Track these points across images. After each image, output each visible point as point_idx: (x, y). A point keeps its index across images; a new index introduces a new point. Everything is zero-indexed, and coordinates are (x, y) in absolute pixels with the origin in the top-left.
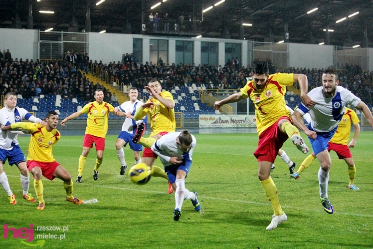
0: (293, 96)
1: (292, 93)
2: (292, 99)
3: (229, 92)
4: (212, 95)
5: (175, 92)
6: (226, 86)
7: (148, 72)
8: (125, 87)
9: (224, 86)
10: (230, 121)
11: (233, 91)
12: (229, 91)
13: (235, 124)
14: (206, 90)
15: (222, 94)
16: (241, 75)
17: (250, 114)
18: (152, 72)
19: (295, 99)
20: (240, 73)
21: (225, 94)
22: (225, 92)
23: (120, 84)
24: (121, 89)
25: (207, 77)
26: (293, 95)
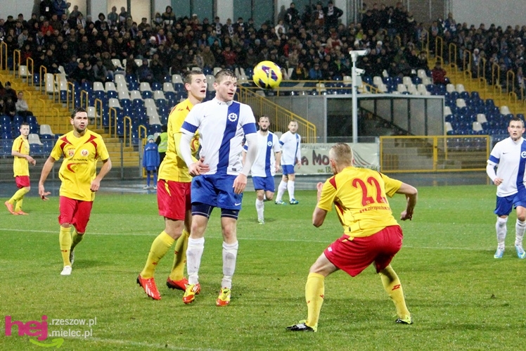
0: (462, 96)
1: (461, 89)
2: (461, 103)
3: (307, 88)
4: (263, 95)
5: (172, 90)
6: (299, 72)
7: (104, 40)
8: (49, 77)
9: (294, 72)
10: (310, 160)
11: (314, 85)
12: (307, 85)
13: (323, 167)
14: (247, 82)
15: (288, 93)
16: (334, 44)
17: (359, 141)
18: (115, 40)
19: (467, 103)
20: (330, 41)
21: (296, 93)
22: (296, 88)
23: (37, 71)
24: (40, 82)
25: (251, 51)
26: (463, 93)
